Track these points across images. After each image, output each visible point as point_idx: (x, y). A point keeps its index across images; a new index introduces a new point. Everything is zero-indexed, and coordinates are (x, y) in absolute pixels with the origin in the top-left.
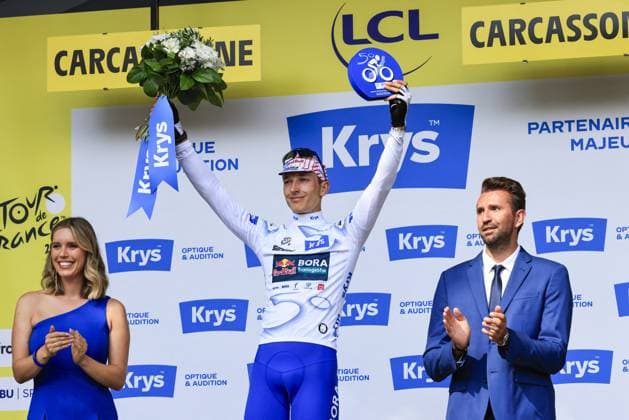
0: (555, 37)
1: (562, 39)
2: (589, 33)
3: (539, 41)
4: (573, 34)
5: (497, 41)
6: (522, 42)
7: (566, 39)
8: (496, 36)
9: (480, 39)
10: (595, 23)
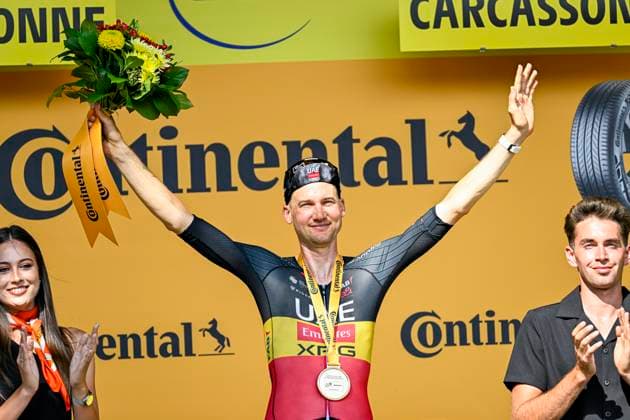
0: (523, 19)
2: (567, 15)
3: (502, 24)
4: (546, 16)
5: (446, 21)
6: (480, 24)
7: (537, 22)
8: (445, 14)
9: (423, 18)
10: (574, 3)
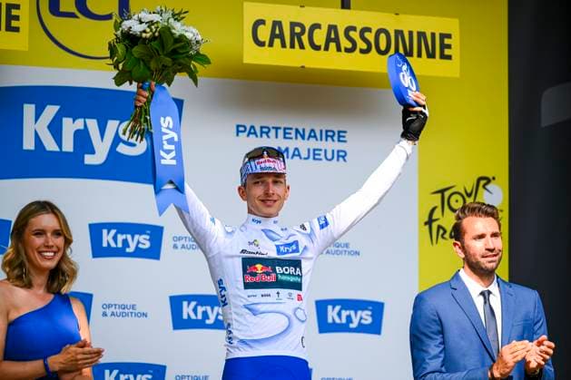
0: (333, 45)
1: (339, 49)
2: (364, 46)
3: (317, 48)
4: (349, 45)
5: (277, 42)
6: (302, 47)
7: (343, 49)
8: (277, 36)
9: (261, 38)
10: (370, 37)
